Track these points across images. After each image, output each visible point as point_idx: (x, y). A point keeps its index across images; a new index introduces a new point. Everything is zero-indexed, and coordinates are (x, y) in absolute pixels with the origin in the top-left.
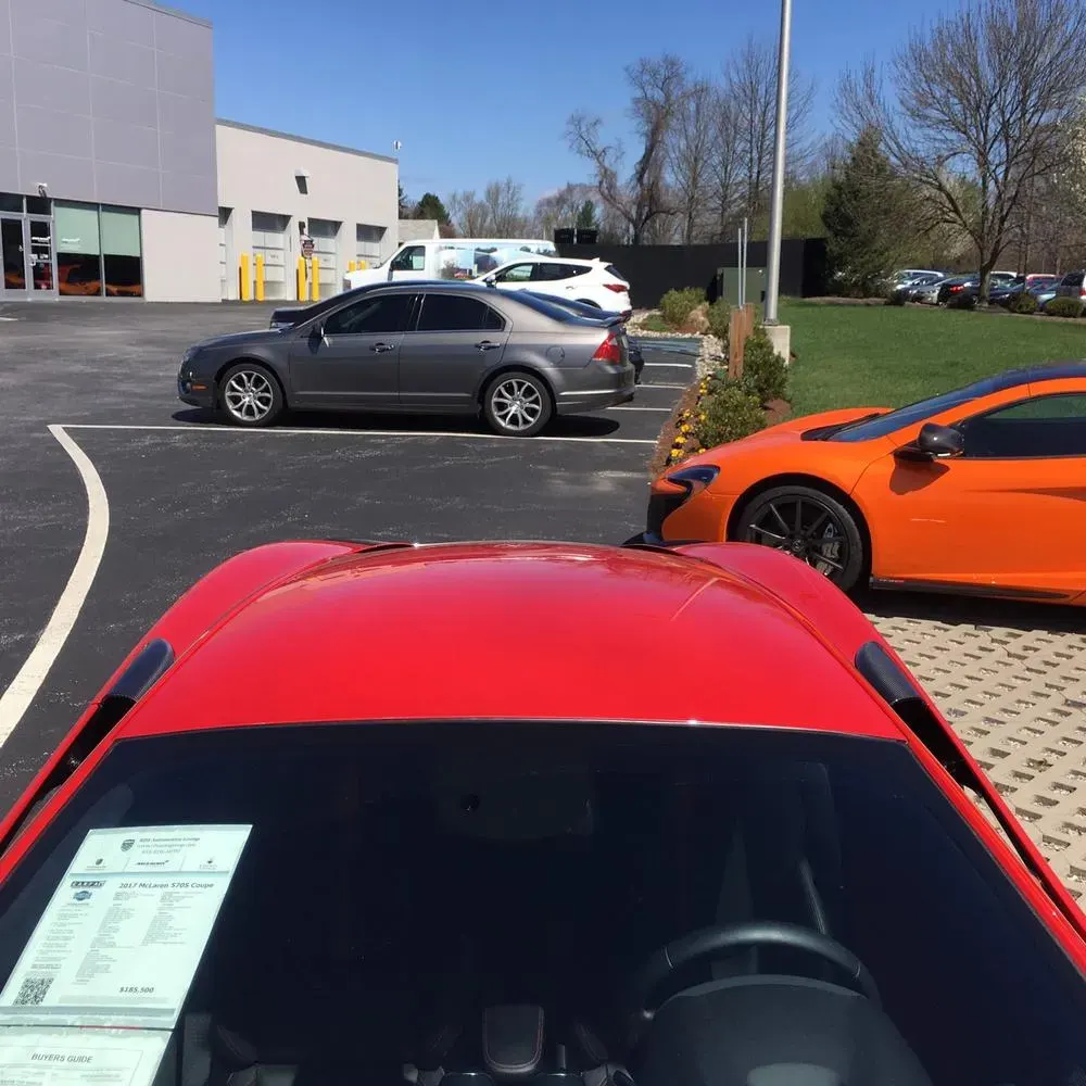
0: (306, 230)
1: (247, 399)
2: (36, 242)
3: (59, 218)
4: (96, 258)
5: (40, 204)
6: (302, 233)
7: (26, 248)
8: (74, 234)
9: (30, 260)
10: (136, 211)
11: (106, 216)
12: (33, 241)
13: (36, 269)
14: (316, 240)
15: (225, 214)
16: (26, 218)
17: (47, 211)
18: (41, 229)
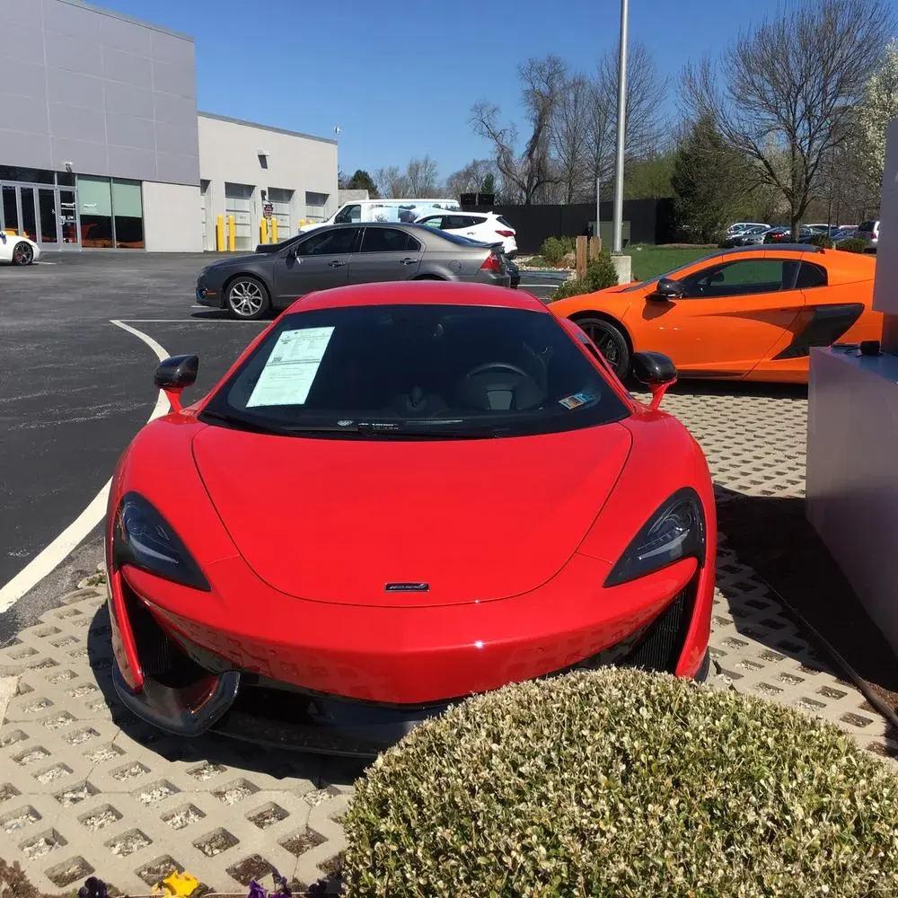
0: (267, 197)
1: (245, 301)
2: (65, 206)
3: (81, 188)
4: (109, 219)
5: (68, 178)
6: (263, 199)
7: (57, 211)
8: (92, 201)
9: (60, 220)
10: (139, 183)
11: (116, 186)
12: (62, 206)
13: (65, 227)
14: (274, 204)
15: (205, 184)
16: (57, 189)
17: (72, 183)
18: (67, 197)
